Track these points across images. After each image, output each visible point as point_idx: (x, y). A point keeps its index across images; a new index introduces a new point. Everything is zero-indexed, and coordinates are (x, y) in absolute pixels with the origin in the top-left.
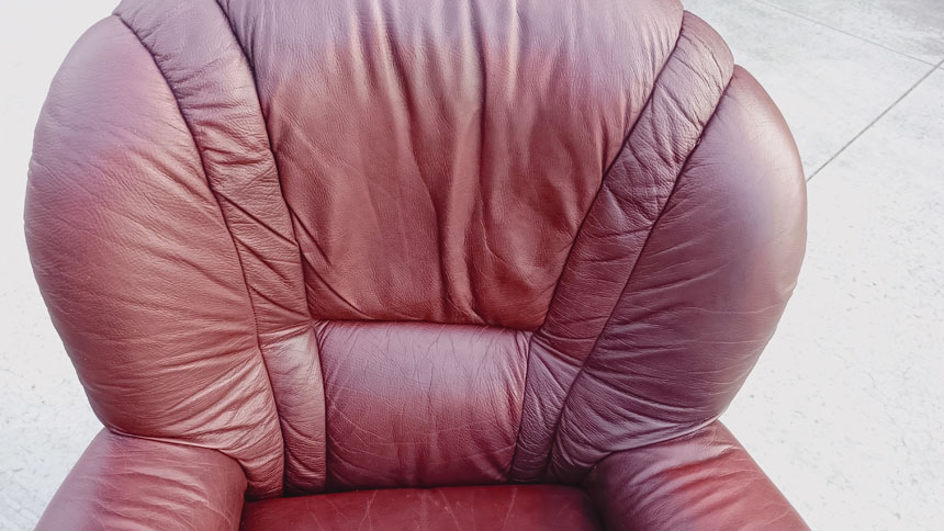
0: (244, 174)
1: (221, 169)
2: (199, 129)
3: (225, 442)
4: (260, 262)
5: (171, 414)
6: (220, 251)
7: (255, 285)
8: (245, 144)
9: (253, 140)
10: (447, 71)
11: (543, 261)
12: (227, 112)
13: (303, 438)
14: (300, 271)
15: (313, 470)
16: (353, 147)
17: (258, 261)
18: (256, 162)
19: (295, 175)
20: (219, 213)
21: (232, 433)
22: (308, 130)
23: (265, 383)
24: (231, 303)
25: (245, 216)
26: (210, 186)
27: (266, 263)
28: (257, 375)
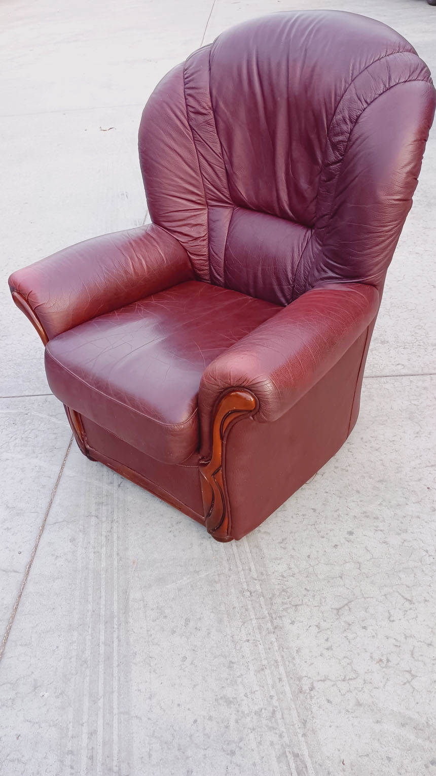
0: (200, 118)
1: (192, 115)
2: (187, 97)
3: (182, 239)
4: (207, 163)
5: (164, 217)
6: (190, 152)
7: (204, 173)
8: (200, 105)
9: (204, 105)
11: (311, 183)
12: (196, 91)
13: (214, 254)
14: (225, 174)
15: (219, 275)
16: (243, 114)
17: (206, 162)
18: (206, 114)
19: (221, 125)
20: (191, 135)
21: (186, 237)
22: (225, 103)
23: (205, 222)
24: (193, 177)
25: (200, 138)
26: (188, 122)
27: (209, 164)
28: (203, 219)
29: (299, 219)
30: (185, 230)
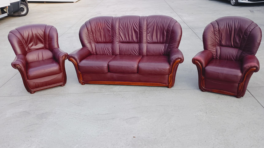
0: (217, 32)
2: (214, 29)
6: (214, 37)
7: (216, 41)
9: (217, 30)
10: (232, 26)
11: (239, 41)
12: (216, 28)
13: (218, 54)
15: (218, 58)
16: (224, 31)
17: (216, 39)
19: (220, 33)
20: (214, 35)
22: (221, 30)
24: (214, 41)
25: (216, 35)
26: (214, 33)
28: (215, 48)
29: (235, 47)
30: (212, 50)
